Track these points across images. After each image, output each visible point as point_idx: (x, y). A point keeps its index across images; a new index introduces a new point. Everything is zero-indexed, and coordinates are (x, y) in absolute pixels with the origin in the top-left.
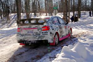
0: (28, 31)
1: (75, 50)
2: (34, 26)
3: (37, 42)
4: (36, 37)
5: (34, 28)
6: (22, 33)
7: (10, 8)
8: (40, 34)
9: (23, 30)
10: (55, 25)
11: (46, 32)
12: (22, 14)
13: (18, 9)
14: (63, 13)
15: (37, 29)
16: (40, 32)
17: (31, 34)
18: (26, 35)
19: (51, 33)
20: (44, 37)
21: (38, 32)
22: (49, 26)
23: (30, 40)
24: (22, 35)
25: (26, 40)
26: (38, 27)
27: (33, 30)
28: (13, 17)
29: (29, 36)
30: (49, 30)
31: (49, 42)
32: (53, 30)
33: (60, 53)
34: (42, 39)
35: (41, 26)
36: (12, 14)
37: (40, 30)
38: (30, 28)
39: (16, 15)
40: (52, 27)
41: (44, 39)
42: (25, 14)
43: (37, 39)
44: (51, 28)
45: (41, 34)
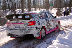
0: (16, 25)
1: (68, 38)
2: (20, 21)
3: (23, 36)
4: (23, 31)
5: (21, 23)
6: (10, 28)
7: (16, 5)
8: (25, 29)
9: (11, 25)
10: (42, 20)
11: (31, 27)
12: (25, 9)
13: (22, 5)
14: (57, 9)
15: (23, 24)
16: (26, 27)
17: (18, 29)
18: (14, 29)
19: (37, 28)
20: (30, 31)
21: (25, 27)
22: (35, 21)
23: (17, 34)
24: (10, 30)
25: (13, 34)
26: (24, 22)
27: (20, 25)
28: (19, 12)
29: (16, 31)
30: (34, 25)
31: (34, 36)
32: (39, 24)
33: (55, 40)
34: (28, 34)
35: (27, 21)
36: (18, 10)
37: (26, 25)
38: (17, 23)
39: (21, 10)
40: (38, 22)
41: (30, 33)
42: (28, 9)
43: (23, 34)
44: (36, 23)
45: (27, 29)
